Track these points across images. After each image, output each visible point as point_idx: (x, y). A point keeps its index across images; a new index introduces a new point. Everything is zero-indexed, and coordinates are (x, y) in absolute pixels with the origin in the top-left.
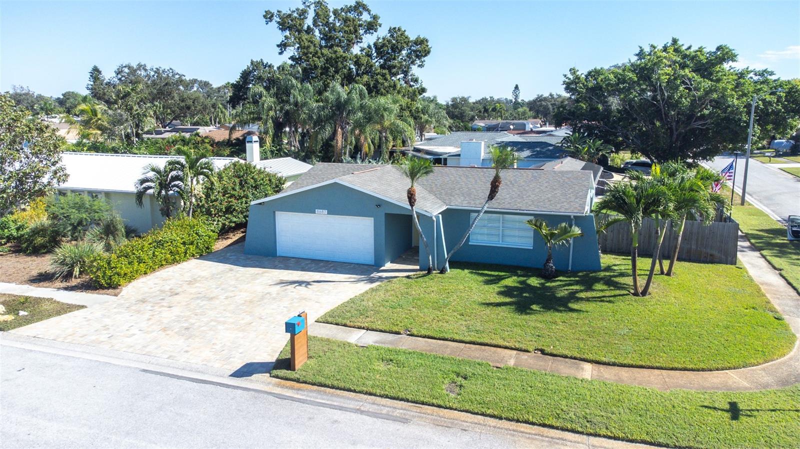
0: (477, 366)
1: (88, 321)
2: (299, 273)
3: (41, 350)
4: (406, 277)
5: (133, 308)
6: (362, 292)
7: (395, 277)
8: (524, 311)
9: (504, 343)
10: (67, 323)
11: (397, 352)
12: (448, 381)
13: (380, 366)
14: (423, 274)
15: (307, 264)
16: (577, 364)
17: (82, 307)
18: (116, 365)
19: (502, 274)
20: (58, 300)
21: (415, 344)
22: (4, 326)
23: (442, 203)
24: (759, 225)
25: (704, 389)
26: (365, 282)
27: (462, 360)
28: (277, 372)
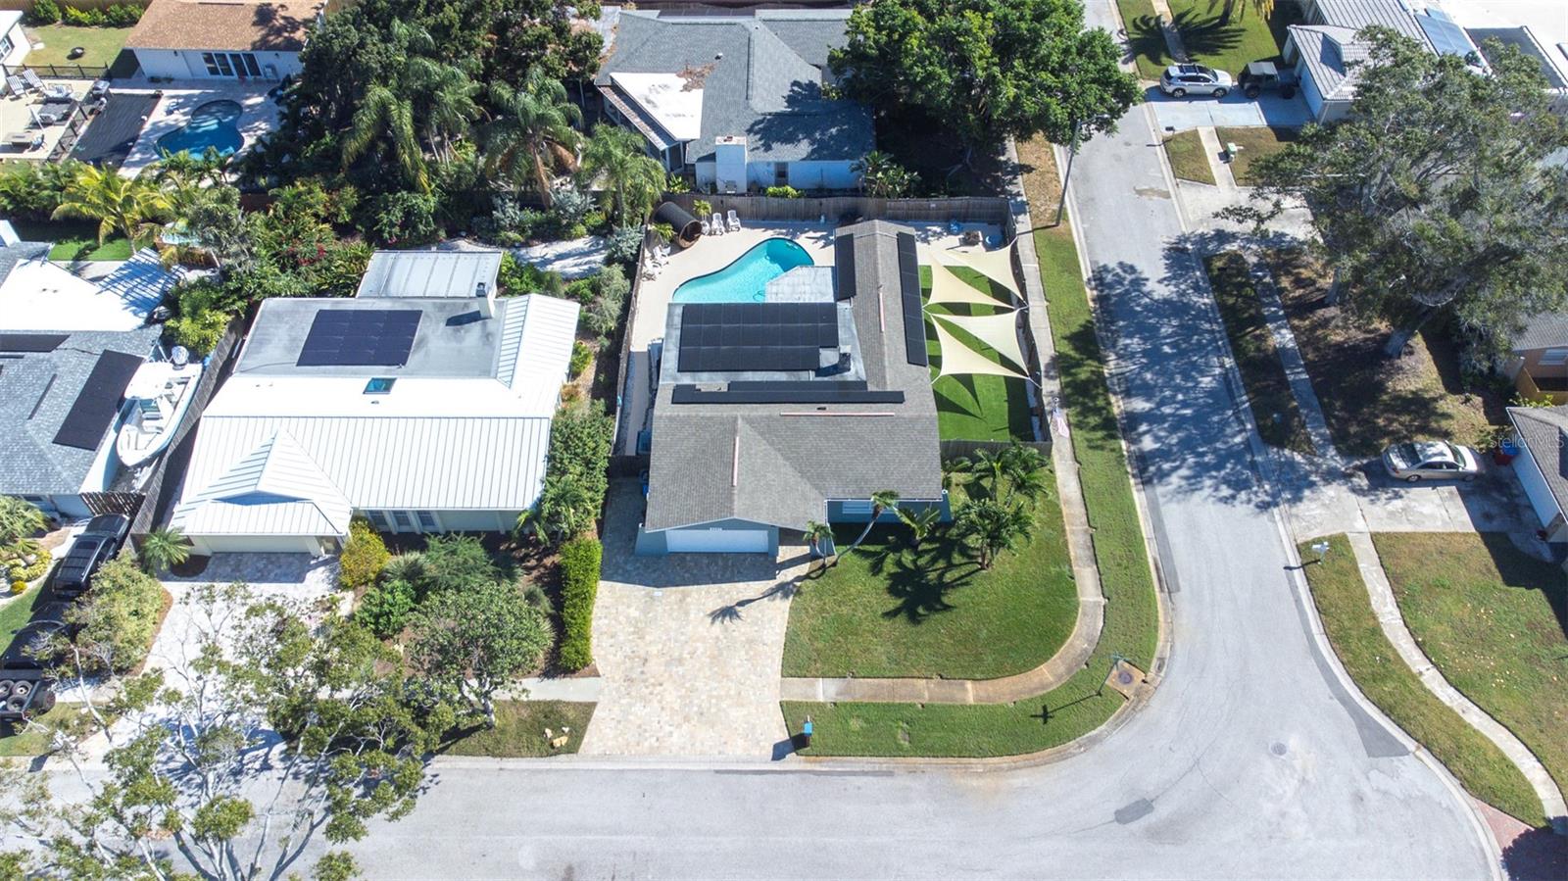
0: (910, 708)
1: (619, 722)
2: (714, 588)
3: (626, 767)
4: (808, 576)
5: (633, 694)
6: (787, 615)
7: (799, 579)
8: (914, 619)
9: (916, 674)
10: (608, 730)
11: (857, 706)
12: (900, 731)
13: (855, 724)
14: (820, 569)
15: (708, 566)
16: (963, 685)
17: (594, 704)
18: (694, 771)
19: (878, 548)
20: (567, 700)
21: (863, 689)
22: (572, 748)
23: (821, 497)
24: (1070, 315)
25: (1032, 691)
26: (779, 594)
27: (899, 704)
28: (801, 751)
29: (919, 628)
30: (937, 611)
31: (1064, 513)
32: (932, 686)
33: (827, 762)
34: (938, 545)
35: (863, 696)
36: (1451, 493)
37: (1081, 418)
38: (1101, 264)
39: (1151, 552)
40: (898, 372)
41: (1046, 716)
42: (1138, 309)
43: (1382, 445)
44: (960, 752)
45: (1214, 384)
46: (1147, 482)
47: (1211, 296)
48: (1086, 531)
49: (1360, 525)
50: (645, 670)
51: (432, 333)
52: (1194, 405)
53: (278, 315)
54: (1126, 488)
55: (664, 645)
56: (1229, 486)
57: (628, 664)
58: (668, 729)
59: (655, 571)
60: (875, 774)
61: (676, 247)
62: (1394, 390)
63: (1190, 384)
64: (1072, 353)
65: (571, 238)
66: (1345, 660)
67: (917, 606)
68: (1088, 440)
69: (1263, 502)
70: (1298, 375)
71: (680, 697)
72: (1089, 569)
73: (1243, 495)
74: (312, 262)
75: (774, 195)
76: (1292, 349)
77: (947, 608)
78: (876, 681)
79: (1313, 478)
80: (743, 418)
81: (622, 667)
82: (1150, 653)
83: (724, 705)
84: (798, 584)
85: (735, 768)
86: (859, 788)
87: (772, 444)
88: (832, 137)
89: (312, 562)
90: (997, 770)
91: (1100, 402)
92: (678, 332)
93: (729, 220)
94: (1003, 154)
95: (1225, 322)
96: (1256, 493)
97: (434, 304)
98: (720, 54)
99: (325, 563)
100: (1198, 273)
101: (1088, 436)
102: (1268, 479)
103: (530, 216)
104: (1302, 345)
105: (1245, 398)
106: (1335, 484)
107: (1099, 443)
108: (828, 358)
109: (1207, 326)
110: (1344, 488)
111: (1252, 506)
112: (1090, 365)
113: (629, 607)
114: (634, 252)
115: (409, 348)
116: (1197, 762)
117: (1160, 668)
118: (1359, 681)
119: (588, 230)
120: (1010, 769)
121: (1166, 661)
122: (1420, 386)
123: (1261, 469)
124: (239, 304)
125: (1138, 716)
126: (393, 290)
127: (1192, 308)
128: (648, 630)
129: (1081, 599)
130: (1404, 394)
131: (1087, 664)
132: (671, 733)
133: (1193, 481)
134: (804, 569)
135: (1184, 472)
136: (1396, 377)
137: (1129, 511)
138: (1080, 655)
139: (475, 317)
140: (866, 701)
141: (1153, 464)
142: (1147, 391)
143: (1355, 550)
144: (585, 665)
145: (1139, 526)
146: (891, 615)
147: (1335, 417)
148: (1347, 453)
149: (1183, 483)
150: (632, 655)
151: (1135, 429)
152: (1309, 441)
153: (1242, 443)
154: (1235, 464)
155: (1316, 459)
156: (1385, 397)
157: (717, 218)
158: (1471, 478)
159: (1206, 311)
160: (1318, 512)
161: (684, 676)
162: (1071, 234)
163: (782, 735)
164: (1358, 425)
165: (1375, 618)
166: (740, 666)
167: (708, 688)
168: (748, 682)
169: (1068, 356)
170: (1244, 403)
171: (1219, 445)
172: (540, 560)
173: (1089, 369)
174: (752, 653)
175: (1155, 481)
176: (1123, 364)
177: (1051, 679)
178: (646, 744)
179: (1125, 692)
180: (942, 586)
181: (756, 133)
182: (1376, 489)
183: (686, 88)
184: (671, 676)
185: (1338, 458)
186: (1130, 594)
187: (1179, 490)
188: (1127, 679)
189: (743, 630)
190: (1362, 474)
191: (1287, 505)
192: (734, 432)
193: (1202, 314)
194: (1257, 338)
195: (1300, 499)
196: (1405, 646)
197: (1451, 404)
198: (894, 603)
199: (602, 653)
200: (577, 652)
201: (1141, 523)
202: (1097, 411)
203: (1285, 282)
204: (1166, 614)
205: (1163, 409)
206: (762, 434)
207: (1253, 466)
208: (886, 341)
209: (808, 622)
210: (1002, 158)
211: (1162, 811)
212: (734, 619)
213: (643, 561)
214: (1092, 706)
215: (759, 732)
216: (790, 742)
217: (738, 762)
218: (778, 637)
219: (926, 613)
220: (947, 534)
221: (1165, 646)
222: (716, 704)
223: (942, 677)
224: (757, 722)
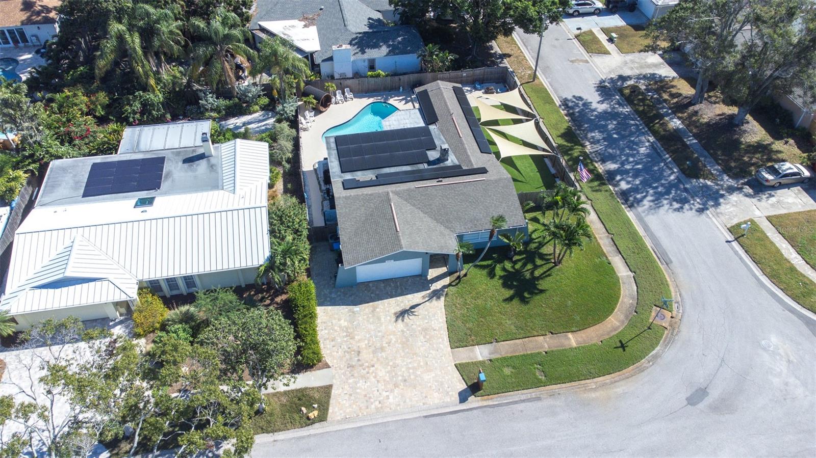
0: (538, 355)
1: (351, 395)
2: (392, 301)
3: (362, 424)
4: (450, 285)
5: (356, 375)
6: (444, 310)
7: (445, 287)
8: (524, 301)
9: (536, 333)
10: (344, 401)
11: (504, 359)
12: (537, 371)
13: (507, 371)
14: (456, 279)
15: (385, 287)
16: (566, 336)
17: (330, 387)
18: (410, 419)
19: (490, 262)
20: (311, 386)
21: (506, 348)
22: (322, 418)
23: (452, 233)
24: (557, 124)
25: (608, 333)
26: (435, 298)
27: (531, 354)
28: (477, 394)
29: (528, 306)
30: (536, 294)
32: (548, 339)
33: (496, 398)
34: (524, 256)
35: (507, 353)
36: (799, 190)
38: (564, 98)
39: (648, 243)
40: (477, 159)
41: (623, 346)
42: (592, 118)
43: (752, 171)
44: (578, 378)
45: (648, 151)
46: (631, 206)
47: (629, 107)
48: (608, 237)
49: (758, 213)
50: (360, 358)
51: (174, 169)
52: (643, 162)
53: (64, 169)
54: (621, 210)
55: (369, 341)
56: (677, 202)
57: (348, 356)
58: (385, 394)
59: (351, 296)
60: (529, 400)
61: (318, 112)
62: (746, 142)
63: (635, 152)
64: (565, 143)
65: (250, 113)
66: (782, 287)
67: (524, 293)
68: (591, 187)
69: (699, 208)
70: (691, 141)
71: (388, 372)
72: (617, 258)
73: (687, 206)
74: (82, 138)
75: (372, 76)
76: (682, 128)
77: (542, 291)
78: (512, 342)
79: (722, 192)
80: (392, 192)
81: (344, 359)
82: (669, 300)
84: (446, 290)
85: (436, 413)
86: (522, 411)
87: (414, 205)
88: (399, 43)
89: (111, 324)
90: (604, 385)
92: (336, 151)
93: (346, 94)
94: (492, 50)
95: (642, 119)
96: (693, 204)
97: (173, 153)
98: (322, 7)
99: (121, 322)
100: (617, 97)
101: (590, 185)
102: (697, 196)
103: (222, 102)
104: (688, 126)
105: (667, 156)
106: (735, 194)
107: (597, 188)
108: (433, 155)
109: (632, 122)
110: (741, 195)
111: (694, 211)
113: (339, 320)
114: (294, 114)
115: (161, 179)
116: (723, 360)
117: (678, 308)
118: (795, 298)
119: (261, 108)
120: (612, 383)
121: (680, 304)
122: (759, 139)
123: (691, 191)
124: (34, 165)
125: (677, 338)
126: (143, 147)
127: (621, 114)
128: (356, 332)
129: (619, 275)
130: (752, 143)
131: (636, 312)
132: (388, 396)
133: (656, 202)
134: (447, 281)
135: (649, 198)
136: (744, 136)
137: (628, 223)
138: (630, 307)
139: (202, 157)
140: (509, 355)
141: (631, 196)
142: (612, 158)
143: (761, 226)
144: (319, 361)
145: (636, 230)
146: (510, 299)
147: (720, 159)
148: (735, 176)
149: (652, 204)
150: (349, 350)
151: (614, 179)
152: (712, 174)
153: (675, 179)
154: (676, 191)
155: (719, 182)
156: (743, 146)
157: (339, 93)
158: (806, 181)
159: (629, 115)
160: (732, 209)
161: (387, 358)
162: (543, 85)
163: (462, 386)
164: (735, 162)
165: (789, 262)
166: (422, 346)
167: (405, 363)
168: (431, 355)
169: (564, 145)
170: (667, 159)
171: (663, 182)
172: (272, 300)
173: (578, 150)
174: (428, 337)
175: (636, 205)
176: (595, 146)
177: (618, 324)
178: (373, 407)
179: (664, 325)
180: (535, 279)
181: (354, 45)
182: (758, 194)
183: (305, 26)
184: (378, 359)
185: (730, 180)
186: (646, 267)
187: (650, 208)
188: (662, 317)
189: (418, 323)
190: (747, 187)
191: (713, 208)
192: (389, 200)
193: (627, 117)
194: (661, 124)
195: (719, 204)
196: (812, 275)
197: (778, 145)
198: (509, 293)
199: (328, 352)
200: (314, 353)
201: (637, 228)
203: (666, 96)
204: (670, 276)
205: (625, 167)
206: (406, 200)
207: (686, 190)
208: (465, 142)
209: (458, 313)
210: (492, 52)
211: (714, 394)
212: (410, 317)
213: (343, 291)
214: (648, 336)
215: (446, 386)
216: (469, 389)
217: (437, 408)
218: (442, 325)
219: (530, 296)
220: (528, 249)
221: (676, 295)
222: (413, 373)
223: (552, 333)
224: (443, 380)
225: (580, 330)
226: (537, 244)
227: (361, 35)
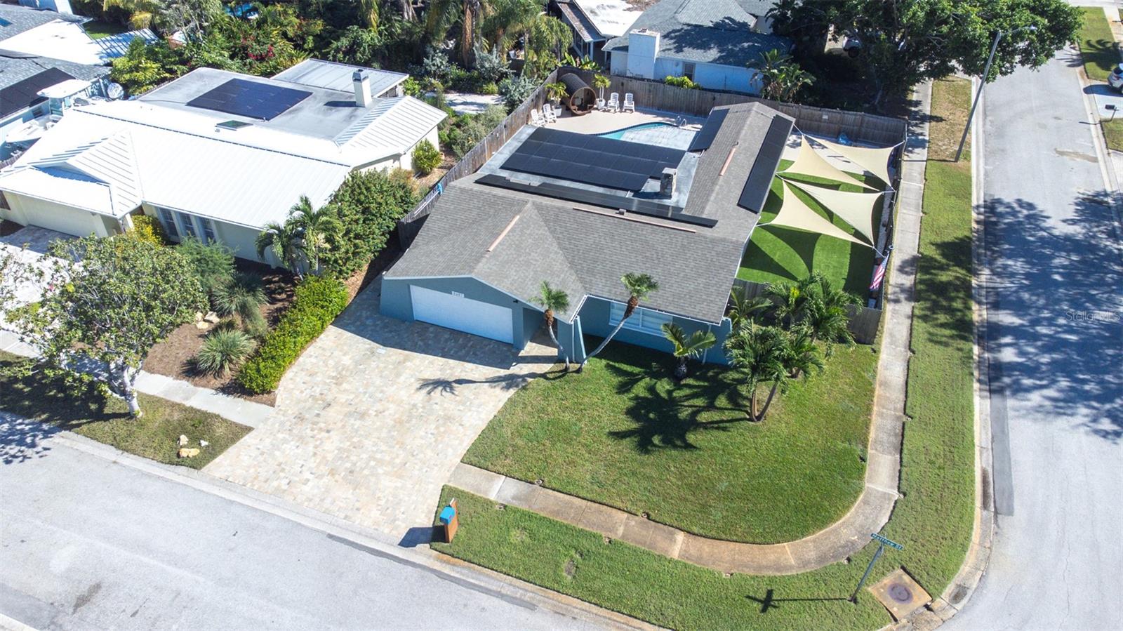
0: (593, 539)
2: (440, 361)
3: (239, 499)
4: (544, 376)
5: (295, 432)
6: (500, 405)
7: (533, 375)
8: (644, 446)
9: (619, 504)
10: (246, 458)
11: (530, 516)
12: (566, 560)
13: (516, 536)
14: (560, 371)
15: (446, 341)
16: (672, 534)
18: (305, 527)
19: (637, 370)
20: (225, 417)
21: (546, 501)
22: (196, 464)
23: (583, 290)
24: (946, 228)
25: (760, 568)
26: (504, 384)
27: (582, 530)
28: (436, 545)
29: (645, 458)
30: (675, 447)
31: (876, 393)
32: (633, 523)
33: (463, 567)
34: (706, 384)
35: (543, 509)
37: (928, 313)
38: (996, 197)
39: (981, 462)
40: (720, 209)
41: (768, 603)
42: (1031, 238)
46: (995, 391)
48: (898, 418)
50: (323, 413)
51: (309, 107)
53: (201, 77)
54: (965, 390)
55: (357, 397)
56: (1114, 421)
57: (309, 403)
58: (307, 475)
59: (391, 332)
60: (512, 600)
61: (569, 113)
65: (482, 93)
67: (654, 436)
68: (930, 334)
71: (340, 449)
72: (889, 457)
74: (258, 58)
75: (672, 84)
77: (689, 447)
78: (567, 497)
80: (534, 204)
81: (301, 405)
82: (947, 575)
83: (380, 471)
84: (530, 380)
85: (352, 539)
86: (483, 609)
87: (552, 231)
88: (743, 50)
91: (957, 304)
92: (519, 144)
93: (626, 101)
97: (326, 92)
100: (1116, 223)
101: (931, 330)
103: (455, 71)
107: (944, 339)
108: (652, 186)
112: (956, 271)
113: (345, 354)
115: (282, 112)
117: (957, 597)
119: (499, 90)
121: (970, 593)
124: (180, 66)
127: (1101, 249)
128: (350, 379)
129: (867, 485)
131: (849, 560)
132: (308, 480)
133: (1061, 404)
134: (543, 368)
135: (1051, 393)
138: (843, 547)
139: (350, 104)
140: (542, 514)
141: (1009, 376)
142: (1019, 307)
144: (265, 391)
145: (971, 430)
146: (618, 435)
149: (1047, 403)
150: (318, 397)
151: (996, 339)
157: (615, 97)
161: (356, 430)
162: (969, 171)
163: (425, 520)
166: (422, 438)
167: (375, 449)
168: (421, 456)
169: (932, 259)
172: (289, 296)
173: (954, 274)
174: (442, 429)
175: (1008, 393)
176: (998, 280)
177: (793, 562)
178: (275, 484)
179: (894, 610)
180: (693, 424)
181: (672, 38)
183: (629, 10)
184: (344, 426)
186: (937, 495)
187: (1039, 409)
188: (903, 595)
189: (445, 405)
192: (519, 210)
198: (629, 424)
199: (292, 386)
201: (977, 428)
202: (950, 311)
204: (984, 535)
205: (1038, 328)
206: (546, 221)
208: (719, 183)
209: (520, 417)
212: (444, 393)
213: (386, 321)
214: (839, 612)
215: (402, 510)
216: (431, 532)
217: (360, 534)
218: (480, 423)
219: (660, 445)
220: (720, 376)
221: (971, 574)
222: (373, 467)
223: (648, 518)
224: (407, 499)
225: (706, 537)
226: (742, 376)
227: (689, 28)
